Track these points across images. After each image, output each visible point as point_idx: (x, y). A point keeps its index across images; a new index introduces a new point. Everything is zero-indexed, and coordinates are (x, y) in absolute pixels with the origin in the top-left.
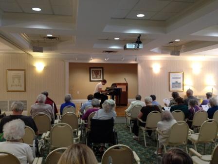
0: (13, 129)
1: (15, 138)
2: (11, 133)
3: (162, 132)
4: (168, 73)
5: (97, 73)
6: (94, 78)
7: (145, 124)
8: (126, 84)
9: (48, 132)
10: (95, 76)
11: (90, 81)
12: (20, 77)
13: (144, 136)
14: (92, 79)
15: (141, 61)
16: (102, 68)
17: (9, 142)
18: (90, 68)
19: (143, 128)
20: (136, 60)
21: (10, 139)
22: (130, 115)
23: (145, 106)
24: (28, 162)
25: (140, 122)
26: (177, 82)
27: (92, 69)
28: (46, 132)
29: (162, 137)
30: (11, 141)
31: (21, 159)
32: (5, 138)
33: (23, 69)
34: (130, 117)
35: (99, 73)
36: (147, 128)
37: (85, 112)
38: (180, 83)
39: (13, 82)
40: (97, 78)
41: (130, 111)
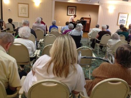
0: (24, 31)
1: (25, 37)
2: (23, 34)
3: (110, 46)
4: (118, 14)
5: (72, 10)
6: (70, 13)
7: (100, 42)
8: (90, 19)
9: (43, 40)
10: (70, 12)
11: (67, 15)
12: (26, 8)
13: (98, 49)
14: (68, 14)
15: (102, 4)
16: (76, 7)
17: (22, 39)
18: (68, 6)
19: (98, 44)
20: (98, 3)
21: (23, 37)
22: (91, 37)
23: (102, 31)
24: (32, 51)
25: (96, 40)
26: (123, 20)
27: (69, 7)
28: (42, 39)
29: (110, 49)
30: (23, 38)
31: (29, 49)
32: (20, 36)
33: (27, 3)
34: (90, 38)
35: (73, 10)
36: (101, 44)
37: (64, 31)
38: (125, 21)
39: (22, 11)
40: (71, 13)
41: (91, 34)
